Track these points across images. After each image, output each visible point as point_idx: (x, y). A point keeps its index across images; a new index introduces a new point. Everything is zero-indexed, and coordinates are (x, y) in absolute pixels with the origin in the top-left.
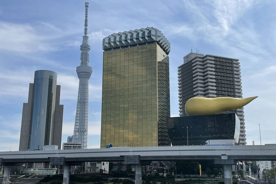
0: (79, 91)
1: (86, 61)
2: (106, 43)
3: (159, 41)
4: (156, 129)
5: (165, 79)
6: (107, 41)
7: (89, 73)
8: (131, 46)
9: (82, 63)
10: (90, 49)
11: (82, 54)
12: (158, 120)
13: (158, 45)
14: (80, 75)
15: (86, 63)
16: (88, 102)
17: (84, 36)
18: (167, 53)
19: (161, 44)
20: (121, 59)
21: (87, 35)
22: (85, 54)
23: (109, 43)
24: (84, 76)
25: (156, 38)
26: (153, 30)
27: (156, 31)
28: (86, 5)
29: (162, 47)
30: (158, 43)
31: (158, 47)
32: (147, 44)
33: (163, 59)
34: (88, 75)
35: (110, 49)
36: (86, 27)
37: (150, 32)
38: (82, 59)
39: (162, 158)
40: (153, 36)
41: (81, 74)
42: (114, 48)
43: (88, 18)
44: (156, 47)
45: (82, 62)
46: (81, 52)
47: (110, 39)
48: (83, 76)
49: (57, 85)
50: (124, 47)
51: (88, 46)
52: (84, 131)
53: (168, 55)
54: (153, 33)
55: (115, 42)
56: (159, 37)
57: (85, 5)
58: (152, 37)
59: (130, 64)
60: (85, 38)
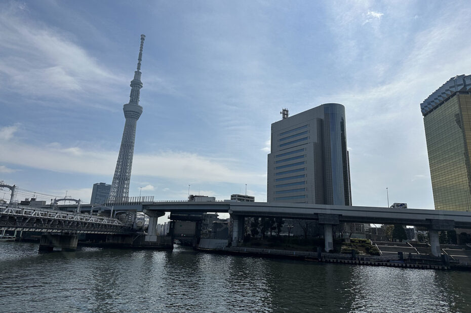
7: (139, 113)
9: (131, 101)
10: (142, 87)
11: (132, 91)
14: (127, 114)
15: (137, 102)
21: (140, 71)
22: (136, 92)
24: (133, 115)
28: (142, 37)
34: (137, 115)
36: (140, 62)
46: (131, 88)
51: (140, 83)
60: (138, 74)
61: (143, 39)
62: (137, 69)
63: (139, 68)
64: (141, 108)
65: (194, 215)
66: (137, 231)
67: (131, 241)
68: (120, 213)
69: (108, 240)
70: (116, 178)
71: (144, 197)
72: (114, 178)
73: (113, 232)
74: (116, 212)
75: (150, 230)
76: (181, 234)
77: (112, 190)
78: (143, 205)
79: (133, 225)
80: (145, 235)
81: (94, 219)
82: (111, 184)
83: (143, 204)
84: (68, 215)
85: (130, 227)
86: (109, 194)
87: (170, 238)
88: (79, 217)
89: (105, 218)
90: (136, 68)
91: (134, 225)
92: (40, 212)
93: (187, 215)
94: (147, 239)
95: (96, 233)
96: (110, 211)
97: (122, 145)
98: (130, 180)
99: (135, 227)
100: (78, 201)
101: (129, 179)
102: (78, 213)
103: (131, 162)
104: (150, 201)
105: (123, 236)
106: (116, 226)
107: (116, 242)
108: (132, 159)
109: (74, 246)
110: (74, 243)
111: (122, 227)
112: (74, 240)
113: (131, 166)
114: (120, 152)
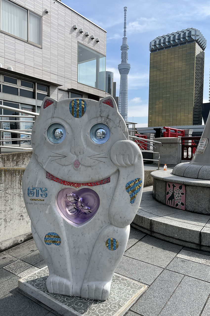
0: (120, 84)
1: (126, 59)
2: (153, 46)
3: (198, 40)
4: (192, 112)
5: (200, 71)
6: (153, 44)
7: (128, 69)
8: (173, 46)
9: (122, 61)
10: (128, 49)
11: (122, 54)
12: (193, 106)
13: (196, 43)
14: (121, 71)
15: (126, 61)
16: (127, 93)
17: (124, 38)
18: (203, 50)
19: (199, 42)
20: (165, 58)
21: (126, 37)
22: (124, 54)
23: (155, 46)
25: (195, 38)
26: (193, 30)
27: (196, 31)
28: (125, 9)
29: (199, 45)
30: (197, 41)
31: (197, 45)
32: (187, 43)
33: (199, 53)
34: (127, 71)
35: (155, 50)
36: (125, 30)
37: (190, 32)
38: (122, 57)
39: (200, 133)
40: (193, 35)
41: (122, 71)
42: (159, 49)
43: (126, 21)
44: (195, 46)
45: (123, 60)
46: (121, 51)
47: (155, 42)
48: (123, 72)
49: (114, 82)
50: (167, 47)
51: (127, 46)
52: (125, 115)
53: (204, 51)
54: (193, 33)
55: (160, 44)
56: (198, 36)
58: (192, 37)
59: (179, 65)
63: (125, 35)
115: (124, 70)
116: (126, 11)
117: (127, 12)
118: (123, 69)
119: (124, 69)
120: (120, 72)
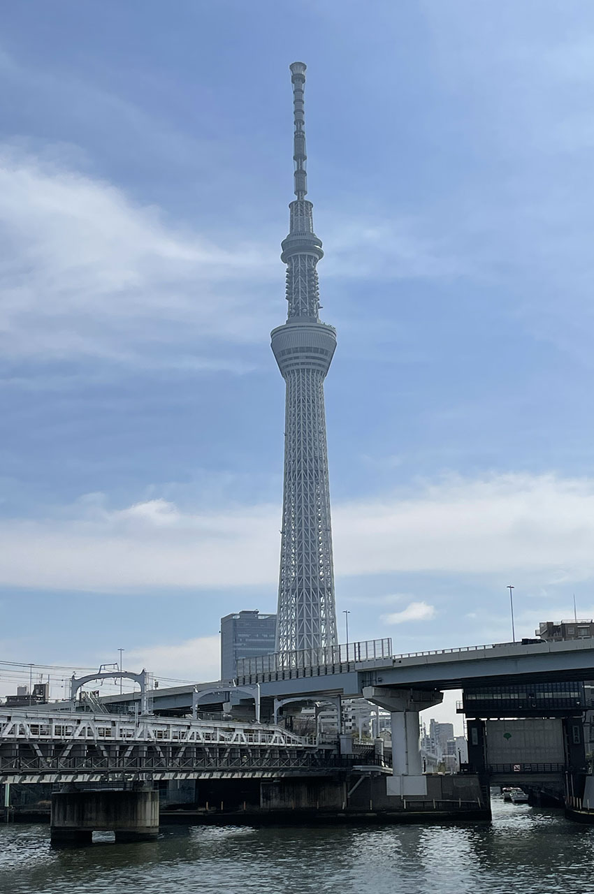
1: (312, 305)
7: (327, 353)
9: (294, 313)
11: (292, 276)
14: (286, 363)
15: (312, 313)
16: (327, 472)
17: (296, 202)
21: (306, 198)
22: (303, 277)
24: (308, 363)
28: (296, 72)
34: (321, 359)
36: (300, 166)
38: (292, 294)
41: (297, 358)
43: (305, 128)
45: (296, 308)
46: (286, 266)
48: (302, 363)
51: (312, 242)
57: (290, 74)
60: (301, 210)
61: (298, 79)
62: (297, 192)
63: (300, 190)
64: (330, 330)
65: (549, 695)
66: (355, 762)
67: (341, 799)
68: (296, 707)
69: (267, 798)
70: (285, 589)
71: (358, 646)
72: (281, 591)
73: (274, 770)
74: (277, 705)
75: (399, 757)
76: (511, 766)
77: (282, 630)
78: (363, 674)
79: (338, 744)
80: (385, 775)
81: (201, 732)
82: (275, 613)
83: (359, 667)
84: (114, 723)
85: (328, 751)
86: (273, 645)
87: (473, 782)
88: (151, 729)
89: (240, 727)
90: (293, 189)
91: (343, 742)
92: (25, 723)
93: (523, 696)
94: (394, 787)
95: (216, 776)
96: (253, 700)
97: (288, 474)
98: (336, 592)
99: (346, 749)
100: (141, 678)
101: (330, 589)
102: (146, 716)
103: (328, 530)
104: (379, 655)
105: (314, 784)
106: (282, 751)
107: (292, 804)
108: (327, 517)
109: (148, 824)
110: (150, 815)
111: (300, 752)
112: (149, 804)
113: (328, 541)
114: (287, 499)
115: (307, 357)
116: (304, 81)
117: (306, 87)
118: (302, 350)
119: (309, 349)
120: (283, 365)
